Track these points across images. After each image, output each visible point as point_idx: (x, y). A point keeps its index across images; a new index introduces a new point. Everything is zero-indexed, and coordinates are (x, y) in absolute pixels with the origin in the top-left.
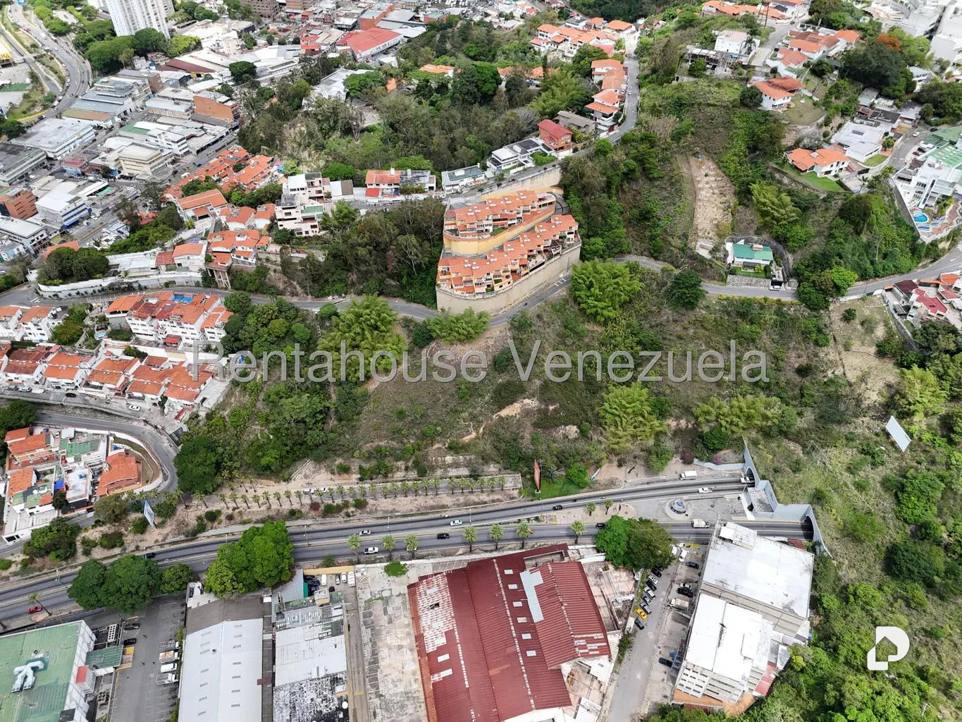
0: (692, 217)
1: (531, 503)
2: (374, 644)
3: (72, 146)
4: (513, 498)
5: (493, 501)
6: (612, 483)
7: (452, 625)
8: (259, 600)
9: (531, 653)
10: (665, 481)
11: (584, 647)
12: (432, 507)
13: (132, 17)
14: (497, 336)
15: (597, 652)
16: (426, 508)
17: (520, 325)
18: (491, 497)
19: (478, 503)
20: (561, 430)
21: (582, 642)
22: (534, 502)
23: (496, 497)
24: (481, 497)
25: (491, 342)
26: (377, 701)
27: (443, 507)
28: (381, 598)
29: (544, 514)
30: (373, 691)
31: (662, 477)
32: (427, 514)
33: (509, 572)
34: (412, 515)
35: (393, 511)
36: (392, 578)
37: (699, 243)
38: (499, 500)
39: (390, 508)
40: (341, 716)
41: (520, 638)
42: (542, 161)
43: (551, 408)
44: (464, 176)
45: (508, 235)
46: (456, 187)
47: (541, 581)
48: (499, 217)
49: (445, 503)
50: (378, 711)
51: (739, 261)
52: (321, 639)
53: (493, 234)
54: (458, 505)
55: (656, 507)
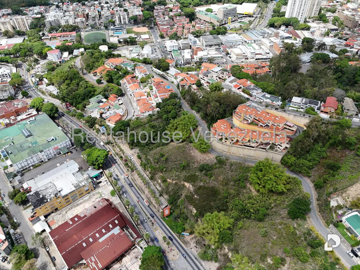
0: (351, 185)
1: (160, 218)
2: (84, 202)
3: (231, 43)
4: (158, 211)
5: (154, 206)
6: (186, 243)
7: (88, 215)
8: (88, 167)
9: (84, 245)
10: (202, 265)
11: (91, 261)
12: (142, 190)
13: (292, 12)
14: (210, 158)
15: (92, 268)
16: (141, 188)
17: (221, 162)
18: (155, 204)
19: (151, 202)
20: (191, 207)
21: (93, 260)
22: (162, 220)
23: (156, 206)
24: (153, 201)
25: (207, 159)
26: (64, 212)
27: (144, 193)
28: (101, 195)
29: (157, 225)
30: (68, 210)
31: (203, 263)
32: (139, 190)
33: (116, 222)
34: (137, 186)
35: (135, 180)
36: (110, 194)
37: (338, 198)
38: (155, 207)
39: (136, 179)
40: (45, 201)
41: (89, 238)
42: (309, 112)
43: (196, 196)
44: (268, 98)
45: (256, 128)
46: (261, 100)
47: (116, 234)
48: (257, 119)
49: (145, 192)
50: (61, 215)
51: (347, 224)
52: (73, 184)
53: (250, 124)
54: (147, 197)
55: (184, 267)
